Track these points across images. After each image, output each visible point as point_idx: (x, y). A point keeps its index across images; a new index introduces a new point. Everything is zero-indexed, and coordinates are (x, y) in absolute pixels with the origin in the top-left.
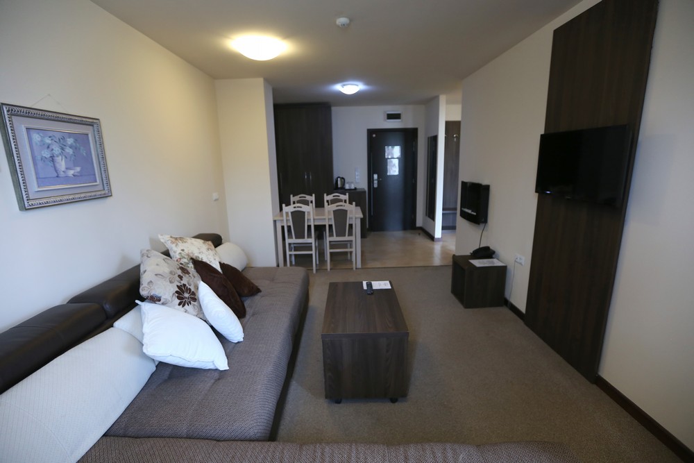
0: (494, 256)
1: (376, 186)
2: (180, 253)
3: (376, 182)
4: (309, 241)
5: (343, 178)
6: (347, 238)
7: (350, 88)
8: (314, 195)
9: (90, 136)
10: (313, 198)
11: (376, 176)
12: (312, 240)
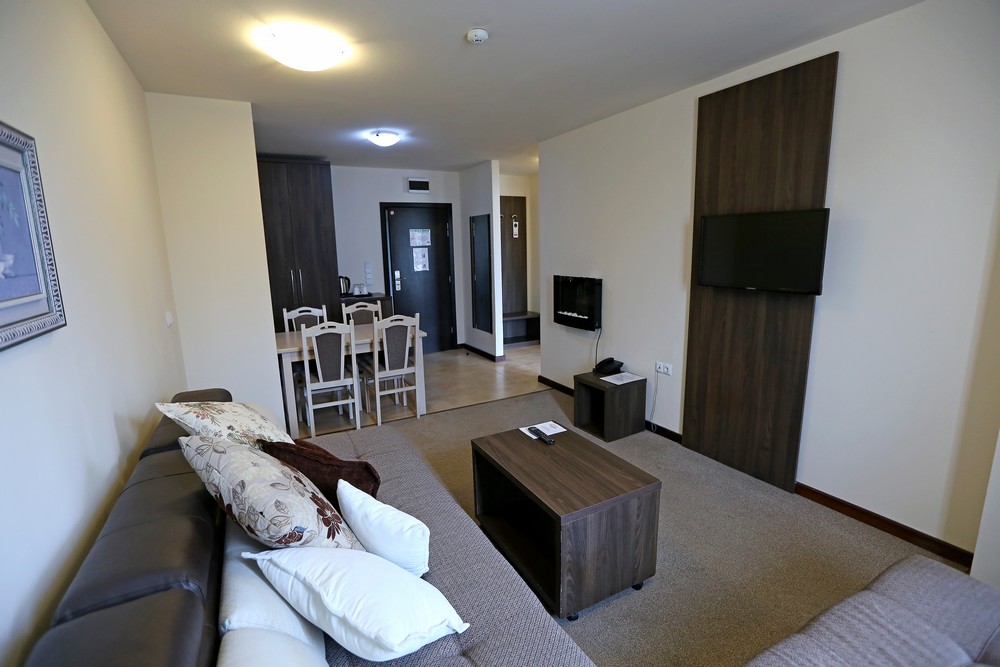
0: (622, 369)
1: (398, 288)
2: (230, 435)
3: (398, 282)
4: (348, 382)
5: (347, 278)
6: (406, 370)
7: (387, 138)
8: (324, 307)
9: (23, 172)
10: (323, 312)
11: (397, 274)
12: (354, 381)
